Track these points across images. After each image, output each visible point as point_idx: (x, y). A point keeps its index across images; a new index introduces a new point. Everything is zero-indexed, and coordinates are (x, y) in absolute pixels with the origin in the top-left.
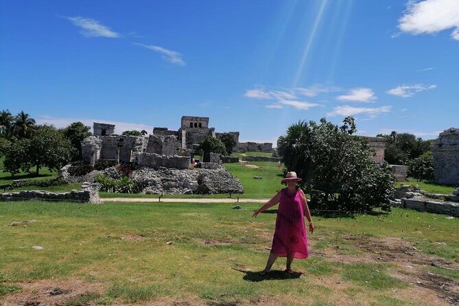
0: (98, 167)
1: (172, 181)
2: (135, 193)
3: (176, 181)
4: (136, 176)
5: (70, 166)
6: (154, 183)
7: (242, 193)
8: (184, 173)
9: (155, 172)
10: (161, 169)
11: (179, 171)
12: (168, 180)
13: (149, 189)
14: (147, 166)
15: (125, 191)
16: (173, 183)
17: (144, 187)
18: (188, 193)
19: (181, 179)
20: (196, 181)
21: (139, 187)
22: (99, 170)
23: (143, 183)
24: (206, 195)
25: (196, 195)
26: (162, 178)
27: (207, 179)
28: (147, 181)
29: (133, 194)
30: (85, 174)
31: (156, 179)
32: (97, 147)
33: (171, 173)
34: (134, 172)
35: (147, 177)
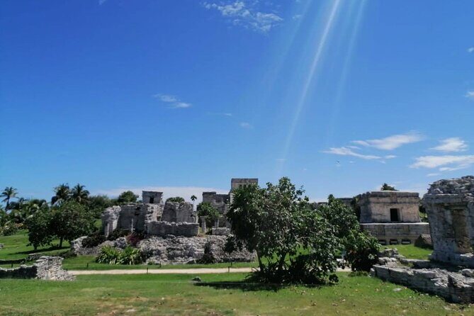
0: (110, 238)
1: (178, 249)
2: (136, 263)
3: (181, 250)
4: (143, 245)
5: (86, 237)
6: (159, 253)
7: (249, 261)
8: (191, 242)
9: (163, 240)
10: (169, 237)
11: (186, 239)
12: (174, 249)
13: (153, 259)
14: (155, 235)
15: (126, 262)
16: (178, 252)
17: (148, 257)
18: (192, 263)
19: (187, 247)
20: (203, 250)
21: (143, 258)
22: (111, 240)
23: (148, 253)
24: (209, 265)
25: (198, 265)
26: (168, 246)
27: (214, 247)
28: (152, 250)
29: (134, 265)
30: (96, 245)
31: (162, 248)
32: (115, 216)
33: (178, 242)
34: (142, 242)
35: (153, 247)
